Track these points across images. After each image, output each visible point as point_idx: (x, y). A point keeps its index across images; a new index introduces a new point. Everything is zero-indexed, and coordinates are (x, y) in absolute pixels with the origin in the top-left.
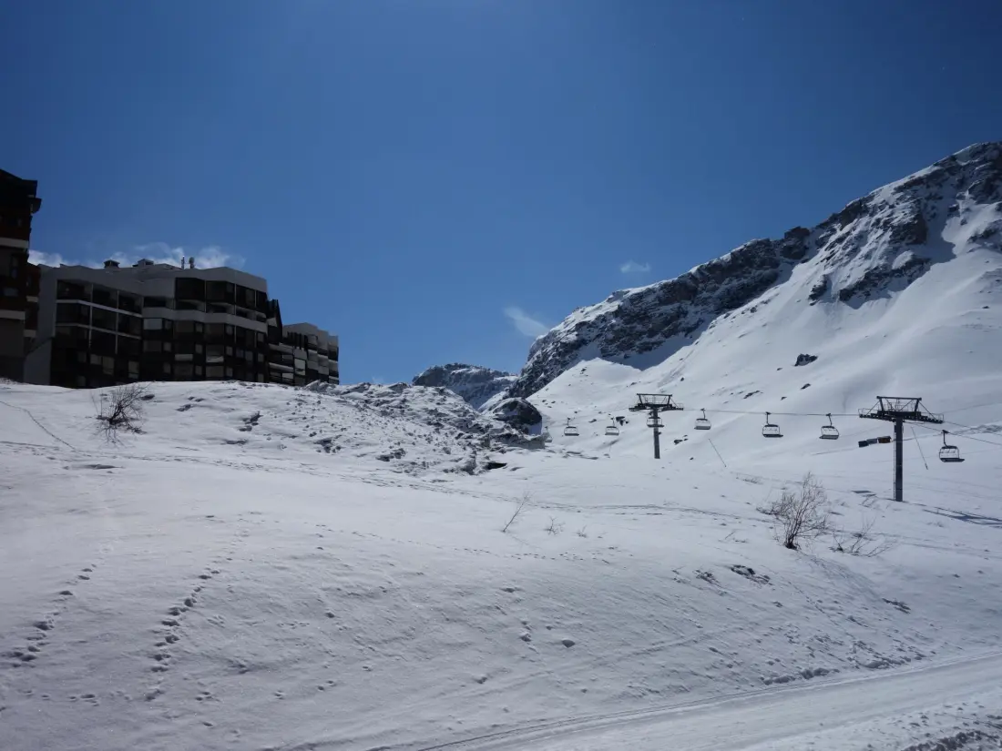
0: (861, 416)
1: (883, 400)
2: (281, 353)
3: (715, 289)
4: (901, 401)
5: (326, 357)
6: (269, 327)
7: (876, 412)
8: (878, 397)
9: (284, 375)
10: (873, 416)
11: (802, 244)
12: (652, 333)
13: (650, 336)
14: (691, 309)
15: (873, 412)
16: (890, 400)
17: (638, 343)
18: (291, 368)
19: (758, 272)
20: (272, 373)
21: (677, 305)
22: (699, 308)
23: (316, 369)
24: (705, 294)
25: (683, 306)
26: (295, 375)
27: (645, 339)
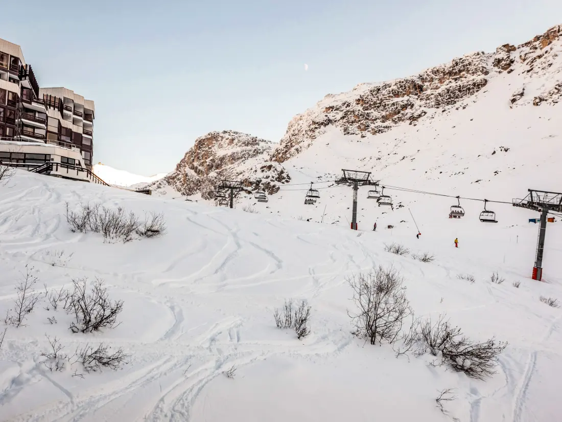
0: (514, 205)
1: (533, 193)
2: (34, 111)
3: (437, 88)
4: (549, 194)
5: (81, 118)
6: (23, 88)
7: (526, 202)
8: (529, 190)
9: (37, 131)
10: (523, 205)
11: (509, 57)
12: (385, 118)
13: (383, 122)
14: (417, 103)
15: (524, 202)
16: (539, 193)
17: (372, 126)
18: (43, 125)
19: (472, 77)
20: (25, 128)
21: (406, 98)
22: (423, 102)
23: (71, 128)
24: (429, 92)
25: (411, 99)
26: (47, 131)
27: (379, 123)
